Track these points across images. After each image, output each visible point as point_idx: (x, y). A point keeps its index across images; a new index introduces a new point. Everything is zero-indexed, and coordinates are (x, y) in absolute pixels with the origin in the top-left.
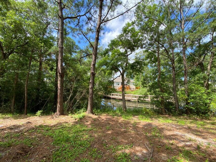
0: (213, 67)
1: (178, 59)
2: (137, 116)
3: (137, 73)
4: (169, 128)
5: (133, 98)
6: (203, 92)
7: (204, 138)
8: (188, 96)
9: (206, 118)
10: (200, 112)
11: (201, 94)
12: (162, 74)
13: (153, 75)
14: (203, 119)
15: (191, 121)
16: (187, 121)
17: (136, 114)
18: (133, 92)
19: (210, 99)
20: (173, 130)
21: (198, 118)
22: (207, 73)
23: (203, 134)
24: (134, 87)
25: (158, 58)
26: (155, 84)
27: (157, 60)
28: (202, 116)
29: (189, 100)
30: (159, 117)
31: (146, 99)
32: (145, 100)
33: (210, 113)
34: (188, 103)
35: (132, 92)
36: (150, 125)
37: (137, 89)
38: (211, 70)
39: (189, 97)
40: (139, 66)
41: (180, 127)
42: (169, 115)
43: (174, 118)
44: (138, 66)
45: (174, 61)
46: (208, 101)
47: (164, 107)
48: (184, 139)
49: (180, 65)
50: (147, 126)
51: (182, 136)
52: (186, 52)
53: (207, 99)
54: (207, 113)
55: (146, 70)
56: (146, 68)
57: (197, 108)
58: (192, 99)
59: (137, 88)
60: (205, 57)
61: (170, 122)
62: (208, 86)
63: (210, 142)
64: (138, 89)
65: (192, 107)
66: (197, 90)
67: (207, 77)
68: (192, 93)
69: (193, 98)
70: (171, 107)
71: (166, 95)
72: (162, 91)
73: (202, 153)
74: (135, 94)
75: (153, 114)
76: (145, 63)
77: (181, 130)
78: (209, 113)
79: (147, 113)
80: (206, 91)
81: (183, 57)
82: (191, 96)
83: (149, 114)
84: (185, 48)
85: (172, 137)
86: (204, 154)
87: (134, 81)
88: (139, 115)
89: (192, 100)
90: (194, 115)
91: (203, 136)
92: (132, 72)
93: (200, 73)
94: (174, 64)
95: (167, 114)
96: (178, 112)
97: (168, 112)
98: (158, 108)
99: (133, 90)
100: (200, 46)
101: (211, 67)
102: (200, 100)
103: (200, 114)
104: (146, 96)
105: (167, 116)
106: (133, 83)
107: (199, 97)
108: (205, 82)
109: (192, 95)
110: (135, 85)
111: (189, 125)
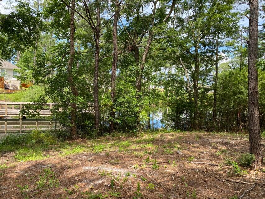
0: (149, 58)
1: (107, 32)
2: (12, 154)
3: (23, 46)
4: (76, 162)
5: (10, 111)
6: (134, 94)
7: (123, 167)
8: (115, 101)
9: (133, 135)
10: (127, 126)
11: (130, 99)
12: (76, 57)
13: (60, 58)
14: (129, 137)
15: (114, 142)
16: (108, 143)
17: (12, 148)
18: (13, 96)
19: (140, 106)
20: (83, 165)
21: (123, 137)
22: (141, 65)
23: (124, 161)
24: (18, 83)
25: (71, 20)
26: (62, 77)
27: (69, 24)
28: (128, 132)
29: (115, 109)
30: (63, 146)
31: (42, 112)
32: (38, 114)
33: (139, 127)
34: (112, 114)
35: (9, 95)
36: (39, 165)
37: (24, 88)
38: (146, 61)
39: (116, 104)
40: (26, 29)
41: (95, 156)
42: (83, 138)
43: (89, 143)
44: (23, 26)
45: (98, 34)
46: (137, 109)
47: (76, 124)
48: (96, 175)
49: (109, 46)
50: (32, 170)
51: (93, 172)
52: (119, 23)
53: (137, 106)
54: (135, 127)
55: (48, 45)
56: (50, 40)
57: (123, 121)
58: (119, 106)
59: (23, 85)
60: (142, 38)
61: (81, 150)
62: (140, 86)
63: (130, 170)
64: (27, 87)
65: (117, 120)
66: (126, 93)
67: (140, 72)
68: (119, 97)
69: (121, 104)
70: (87, 122)
71: (81, 99)
72: (74, 93)
73: (116, 193)
74: (17, 99)
75: (52, 141)
76: (42, 25)
77: (94, 162)
78: (137, 127)
79: (40, 141)
80: (136, 94)
81: (113, 31)
82: (117, 102)
83: (43, 143)
84: (118, 15)
85: (76, 178)
86: (118, 193)
87: (17, 68)
88: (18, 149)
89: (119, 108)
90: (119, 132)
91: (124, 163)
92: (9, 41)
93: (133, 63)
94: (99, 41)
95: (79, 138)
96: (98, 130)
97: (81, 134)
98: (64, 129)
99: (14, 90)
100: (138, 18)
101: (146, 58)
102: (128, 107)
103: (127, 129)
104: (41, 103)
105: (79, 140)
106: (15, 71)
107: (128, 102)
108: (137, 80)
109: (119, 100)
110: (18, 77)
111: (108, 150)
